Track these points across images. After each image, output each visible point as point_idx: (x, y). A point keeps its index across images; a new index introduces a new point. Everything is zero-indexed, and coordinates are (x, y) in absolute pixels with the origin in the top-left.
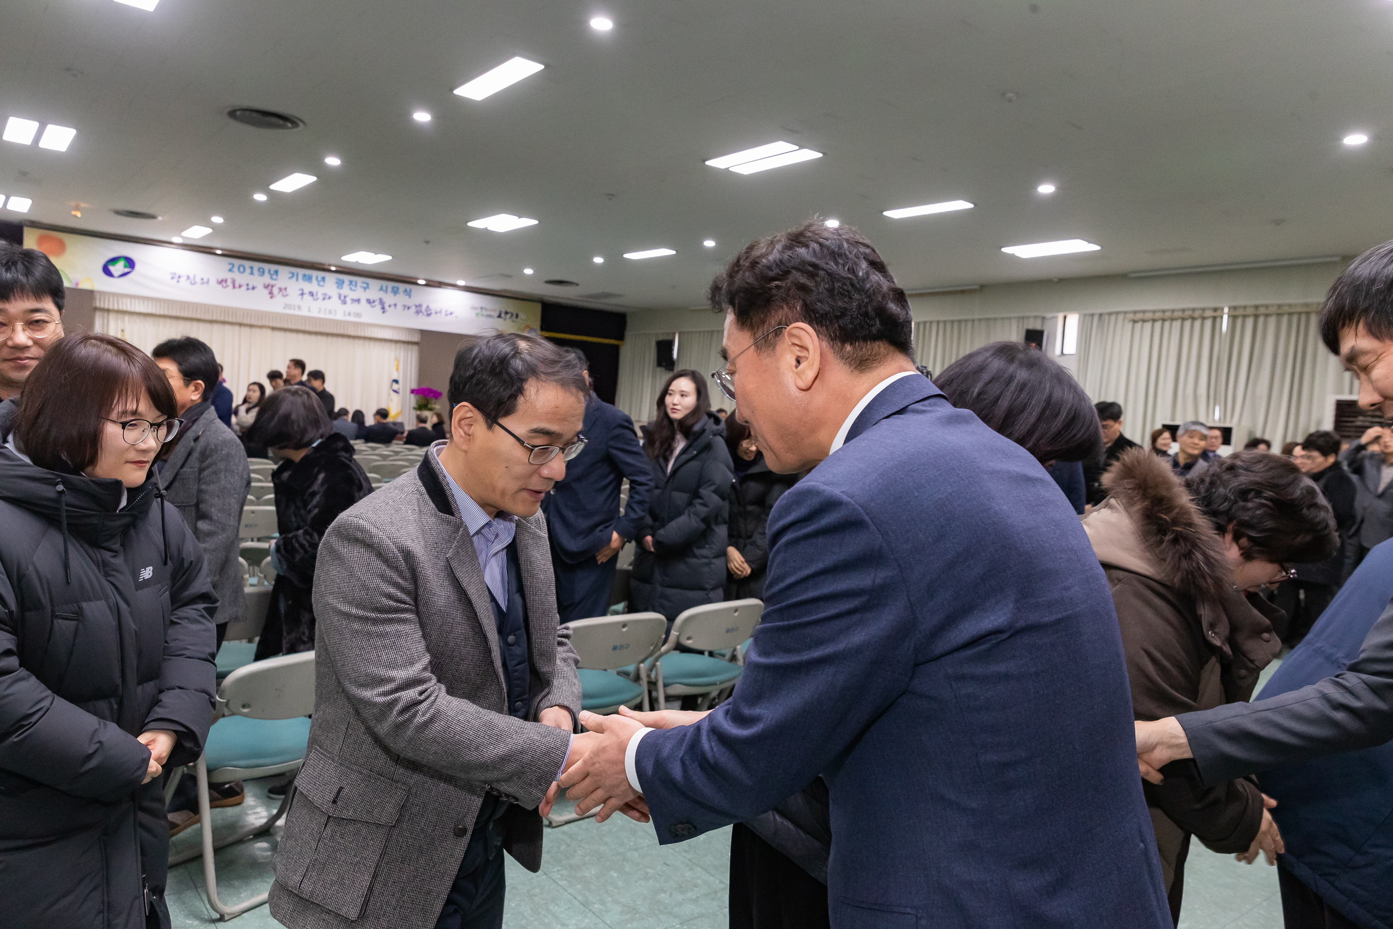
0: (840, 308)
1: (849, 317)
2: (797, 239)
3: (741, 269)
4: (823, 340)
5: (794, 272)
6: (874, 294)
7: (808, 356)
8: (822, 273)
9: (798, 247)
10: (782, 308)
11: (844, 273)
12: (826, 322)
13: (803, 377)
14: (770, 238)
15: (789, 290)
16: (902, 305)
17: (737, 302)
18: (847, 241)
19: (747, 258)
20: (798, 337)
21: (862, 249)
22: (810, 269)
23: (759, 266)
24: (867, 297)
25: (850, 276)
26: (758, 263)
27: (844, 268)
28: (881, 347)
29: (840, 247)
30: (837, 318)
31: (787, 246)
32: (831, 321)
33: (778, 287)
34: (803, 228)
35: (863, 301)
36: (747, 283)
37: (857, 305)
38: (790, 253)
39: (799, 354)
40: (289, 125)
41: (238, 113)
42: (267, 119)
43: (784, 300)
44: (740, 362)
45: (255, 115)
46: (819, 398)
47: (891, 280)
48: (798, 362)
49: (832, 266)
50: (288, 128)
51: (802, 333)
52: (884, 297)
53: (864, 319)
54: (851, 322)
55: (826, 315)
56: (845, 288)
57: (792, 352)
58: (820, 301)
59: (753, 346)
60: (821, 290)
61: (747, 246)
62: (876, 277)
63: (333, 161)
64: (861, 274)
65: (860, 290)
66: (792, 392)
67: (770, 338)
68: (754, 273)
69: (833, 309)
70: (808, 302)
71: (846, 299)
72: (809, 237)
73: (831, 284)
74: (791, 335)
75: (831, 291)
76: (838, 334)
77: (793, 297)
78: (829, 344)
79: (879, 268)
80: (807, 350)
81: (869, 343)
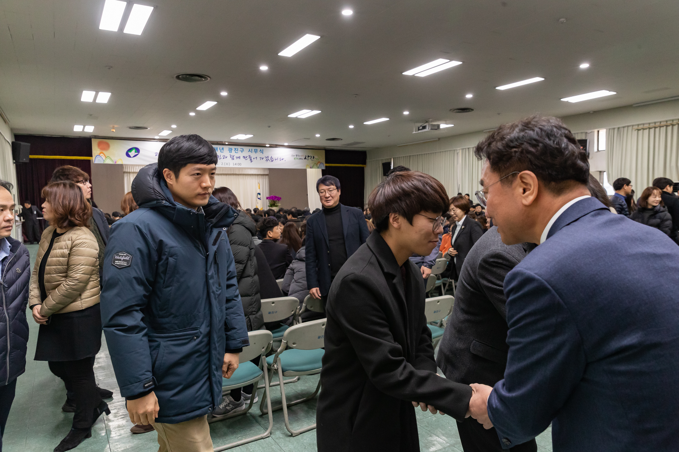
2: (527, 126)
3: (494, 141)
5: (525, 144)
7: (530, 188)
8: (541, 145)
9: (528, 130)
10: (517, 163)
11: (553, 145)
13: (527, 199)
15: (521, 153)
16: (584, 162)
17: (491, 157)
18: (555, 126)
20: (525, 178)
21: (564, 132)
22: (535, 142)
24: (566, 157)
25: (557, 147)
27: (554, 142)
28: (571, 181)
29: (551, 130)
31: (521, 130)
33: (516, 152)
36: (498, 149)
38: (523, 133)
39: (525, 187)
43: (518, 159)
44: (491, 189)
45: (188, 76)
48: (524, 191)
49: (547, 141)
51: (528, 177)
52: (575, 157)
53: (564, 169)
55: (542, 167)
57: (521, 186)
58: (538, 159)
59: (499, 182)
60: (539, 153)
62: (571, 146)
63: (224, 94)
64: (563, 146)
67: (509, 179)
70: (532, 160)
72: (533, 125)
73: (546, 151)
74: (521, 177)
77: (523, 157)
80: (530, 185)
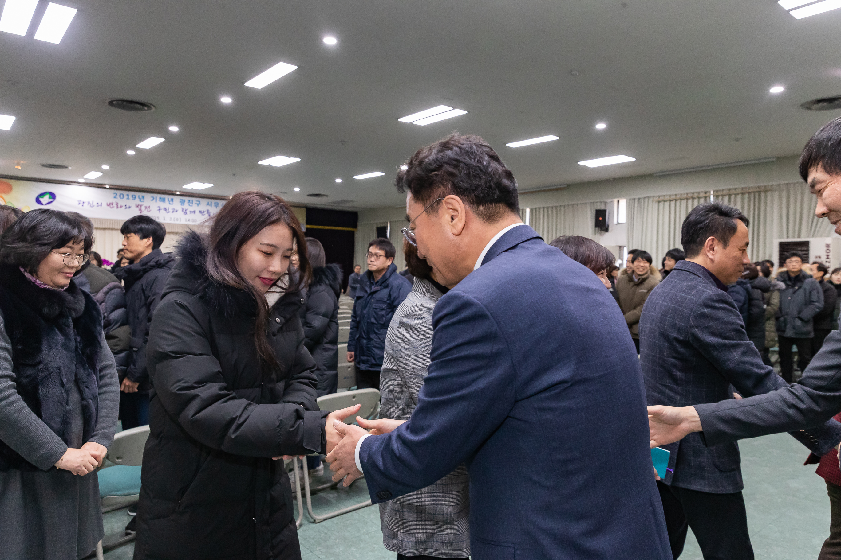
0: (474, 184)
1: (480, 190)
2: (445, 146)
3: (414, 166)
4: (466, 205)
5: (445, 165)
6: (494, 175)
7: (457, 214)
8: (462, 165)
9: (446, 150)
10: (440, 187)
11: (474, 163)
12: (467, 193)
13: (456, 227)
14: (429, 146)
15: (443, 176)
16: (511, 180)
17: (412, 186)
18: (475, 144)
19: (416, 159)
20: (451, 204)
21: (485, 149)
22: (455, 162)
23: (424, 163)
24: (490, 177)
25: (478, 165)
26: (423, 162)
27: (475, 160)
28: (501, 207)
29: (471, 148)
30: (473, 190)
31: (440, 150)
32: (469, 193)
33: (436, 175)
34: (448, 139)
35: (488, 179)
36: (418, 174)
37: (484, 182)
38: (441, 154)
39: (453, 214)
40: (146, 108)
41: (114, 102)
42: (132, 105)
43: (441, 182)
44: (417, 222)
45: (125, 103)
46: (465, 240)
47: (503, 166)
48: (453, 219)
49: (467, 160)
50: (147, 110)
51: (453, 201)
52: (500, 176)
53: (489, 190)
54: (482, 193)
55: (466, 189)
56: (477, 172)
57: (449, 213)
58: (462, 181)
59: (425, 212)
60: (462, 175)
61: (416, 152)
62: (494, 165)
63: (174, 129)
64: (485, 163)
65: (485, 173)
66: (450, 237)
67: (434, 206)
68: (422, 168)
69: (471, 186)
70: (455, 183)
71: (478, 179)
72: (453, 144)
73: (467, 170)
74: (447, 203)
75: (468, 175)
76: (475, 200)
77: (446, 180)
78: (470, 207)
79: (495, 159)
80: (457, 211)
81: (493, 204)
